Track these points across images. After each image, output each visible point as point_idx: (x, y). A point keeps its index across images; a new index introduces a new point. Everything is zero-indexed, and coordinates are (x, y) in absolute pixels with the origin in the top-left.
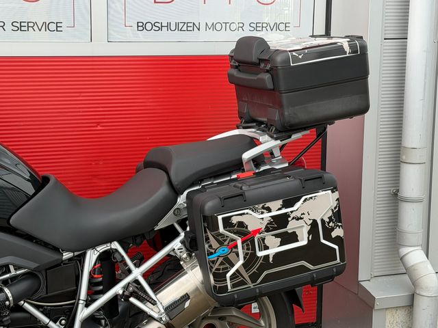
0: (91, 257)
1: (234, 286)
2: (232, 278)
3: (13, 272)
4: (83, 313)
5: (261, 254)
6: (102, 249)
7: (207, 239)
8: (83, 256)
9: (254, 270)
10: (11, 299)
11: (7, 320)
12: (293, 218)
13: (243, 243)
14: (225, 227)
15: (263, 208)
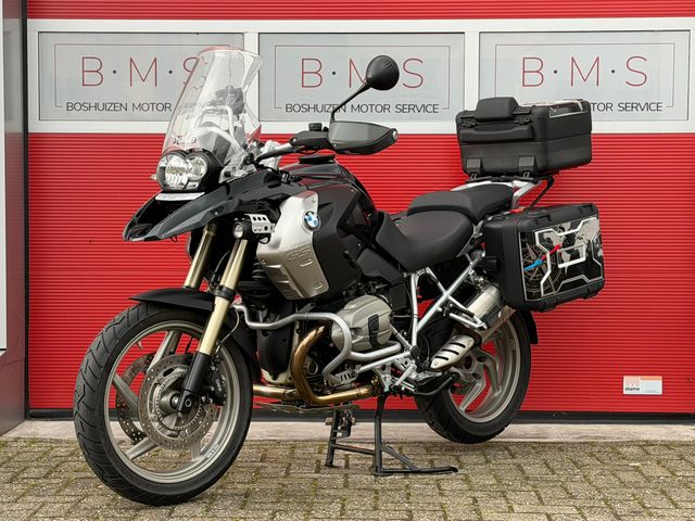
0: (415, 280)
1: (545, 292)
2: (545, 284)
4: (417, 327)
5: (560, 266)
7: (526, 253)
8: (409, 278)
9: (557, 279)
12: (577, 238)
13: (550, 255)
14: (540, 242)
15: (560, 228)
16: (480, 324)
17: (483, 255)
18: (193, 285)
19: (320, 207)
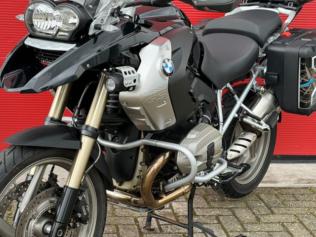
14: (314, 65)
16: (264, 126)
17: (265, 71)
18: (56, 117)
19: (173, 53)
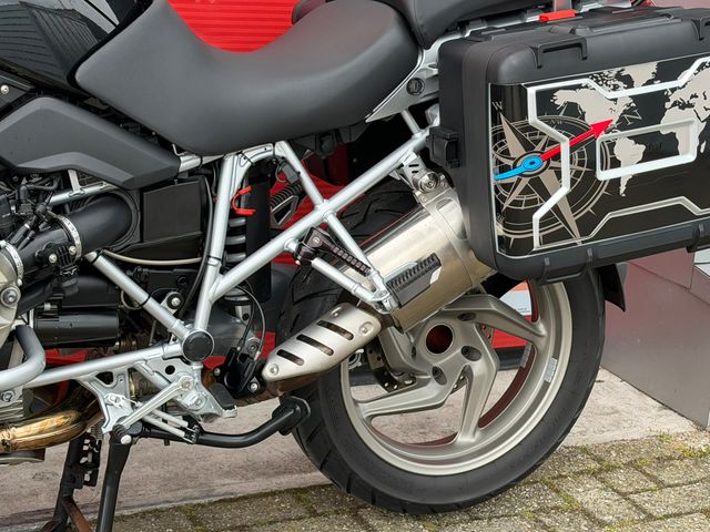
0: (234, 172)
1: (545, 240)
2: (545, 222)
3: (77, 189)
4: (215, 285)
5: (604, 175)
6: (256, 154)
7: (499, 136)
8: (218, 166)
9: (589, 209)
10: (78, 242)
11: (72, 286)
12: (674, 104)
13: (572, 149)
14: (540, 113)
15: (619, 77)
16: (378, 293)
